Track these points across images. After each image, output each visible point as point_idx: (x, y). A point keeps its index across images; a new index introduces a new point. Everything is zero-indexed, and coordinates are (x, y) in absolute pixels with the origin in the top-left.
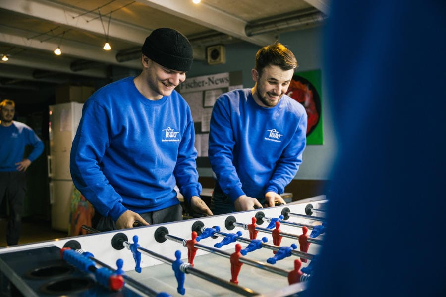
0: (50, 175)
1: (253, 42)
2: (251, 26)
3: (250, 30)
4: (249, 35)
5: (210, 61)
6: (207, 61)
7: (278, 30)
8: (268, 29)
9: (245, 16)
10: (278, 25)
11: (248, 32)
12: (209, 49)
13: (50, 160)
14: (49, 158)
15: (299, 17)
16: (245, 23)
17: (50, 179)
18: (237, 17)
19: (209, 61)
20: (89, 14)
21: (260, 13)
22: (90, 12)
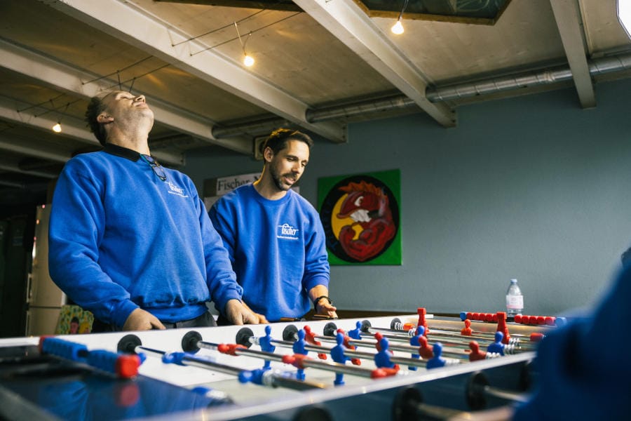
0: (28, 300)
1: (314, 131)
2: (313, 110)
3: (312, 115)
4: (311, 121)
5: (259, 155)
6: (254, 155)
7: (347, 116)
8: (335, 114)
9: (307, 96)
10: (347, 109)
11: (309, 117)
12: (257, 139)
13: (31, 279)
14: (29, 276)
15: (373, 101)
16: (306, 106)
17: (27, 306)
18: (296, 97)
19: (256, 155)
20: (101, 80)
21: (325, 94)
22: (103, 77)
